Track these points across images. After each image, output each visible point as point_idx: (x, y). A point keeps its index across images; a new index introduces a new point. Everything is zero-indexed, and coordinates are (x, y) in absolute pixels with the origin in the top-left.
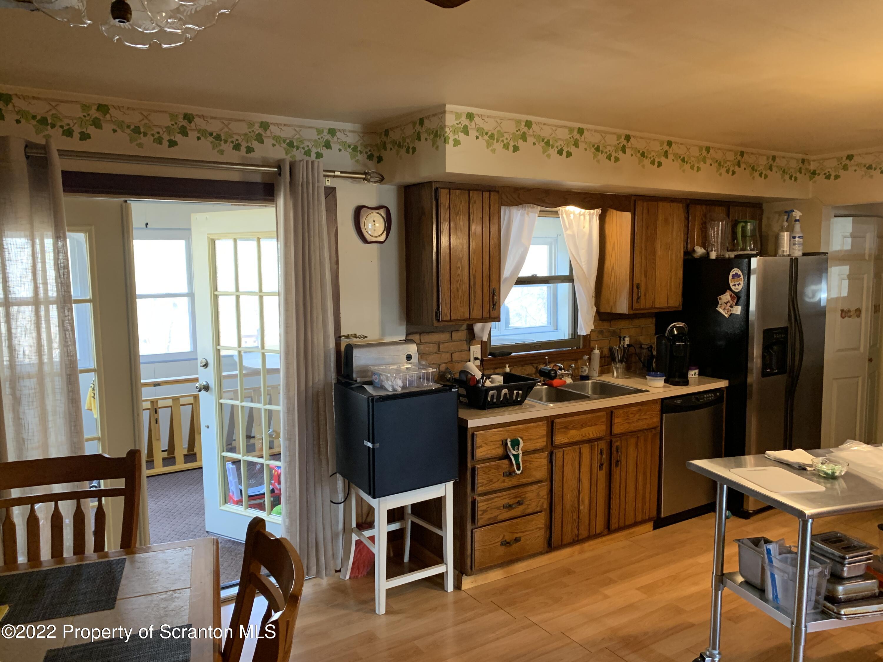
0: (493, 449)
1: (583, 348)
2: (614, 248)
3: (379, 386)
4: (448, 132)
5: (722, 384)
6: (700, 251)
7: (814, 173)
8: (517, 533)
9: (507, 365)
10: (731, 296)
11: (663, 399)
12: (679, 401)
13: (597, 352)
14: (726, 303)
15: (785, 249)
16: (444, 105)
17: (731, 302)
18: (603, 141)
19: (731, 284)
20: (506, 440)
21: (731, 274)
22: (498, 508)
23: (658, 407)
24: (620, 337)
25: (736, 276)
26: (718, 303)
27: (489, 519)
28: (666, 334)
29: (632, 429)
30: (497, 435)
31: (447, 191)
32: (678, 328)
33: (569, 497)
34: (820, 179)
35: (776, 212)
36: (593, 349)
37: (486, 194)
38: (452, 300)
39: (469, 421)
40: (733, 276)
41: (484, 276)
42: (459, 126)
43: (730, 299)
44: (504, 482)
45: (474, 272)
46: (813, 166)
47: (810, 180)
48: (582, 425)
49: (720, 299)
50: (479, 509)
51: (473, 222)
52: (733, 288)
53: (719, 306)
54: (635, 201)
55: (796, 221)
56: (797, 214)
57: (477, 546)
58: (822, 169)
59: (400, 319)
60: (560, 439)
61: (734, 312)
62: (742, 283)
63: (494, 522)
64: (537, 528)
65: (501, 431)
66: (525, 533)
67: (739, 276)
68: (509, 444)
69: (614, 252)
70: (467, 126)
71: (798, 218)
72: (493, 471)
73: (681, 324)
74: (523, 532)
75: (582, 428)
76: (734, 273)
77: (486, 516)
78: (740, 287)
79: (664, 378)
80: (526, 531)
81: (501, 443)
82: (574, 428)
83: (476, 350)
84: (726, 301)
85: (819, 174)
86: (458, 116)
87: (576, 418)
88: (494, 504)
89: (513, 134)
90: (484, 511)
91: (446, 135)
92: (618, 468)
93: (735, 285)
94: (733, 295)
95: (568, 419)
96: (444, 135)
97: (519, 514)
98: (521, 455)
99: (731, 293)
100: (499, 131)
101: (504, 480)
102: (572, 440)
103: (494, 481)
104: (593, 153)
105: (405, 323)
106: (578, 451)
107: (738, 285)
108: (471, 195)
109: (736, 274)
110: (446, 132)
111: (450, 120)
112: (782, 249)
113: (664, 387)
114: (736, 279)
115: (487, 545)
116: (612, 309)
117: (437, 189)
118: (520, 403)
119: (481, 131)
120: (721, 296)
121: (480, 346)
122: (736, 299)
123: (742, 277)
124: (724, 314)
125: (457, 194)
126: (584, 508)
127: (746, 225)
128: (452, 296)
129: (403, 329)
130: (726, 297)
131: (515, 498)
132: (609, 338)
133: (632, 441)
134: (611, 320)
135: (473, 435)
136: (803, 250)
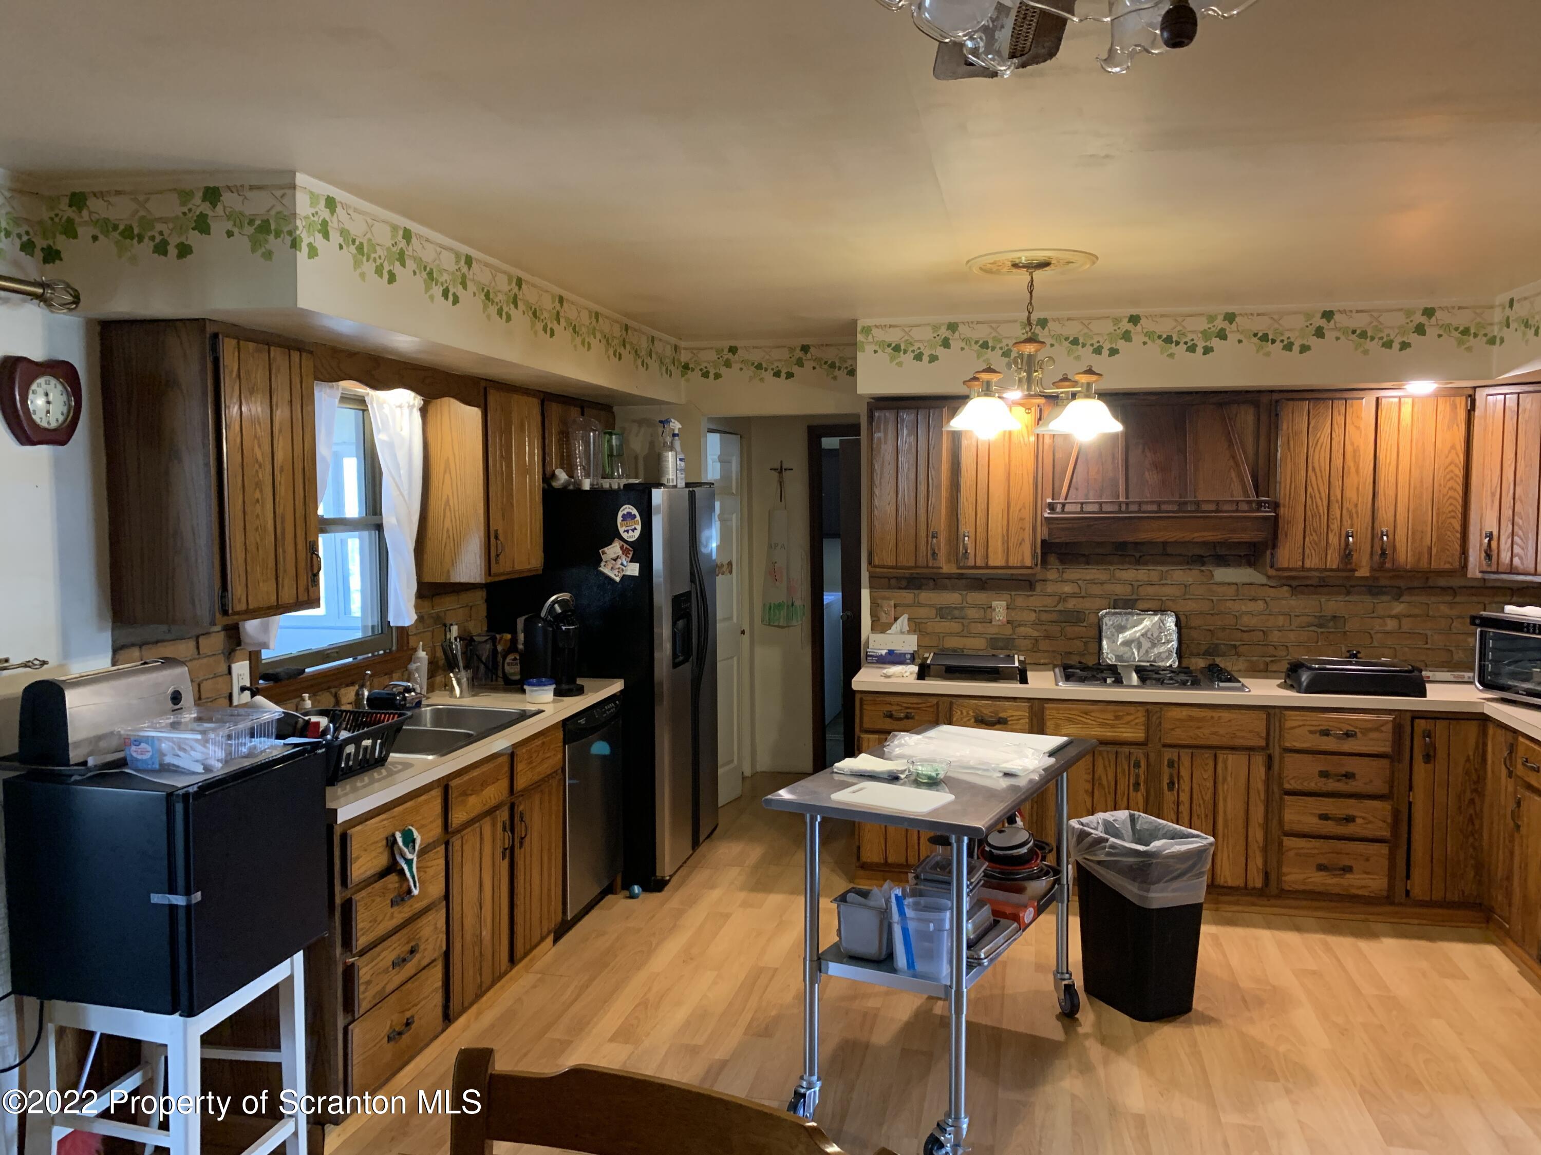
0: (375, 858)
1: (398, 650)
2: (447, 469)
3: (157, 766)
4: (301, 228)
5: (617, 686)
6: (562, 476)
7: (686, 367)
8: (409, 1010)
9: (306, 696)
10: (622, 548)
11: (565, 722)
12: (582, 721)
13: (422, 654)
14: (615, 560)
15: (671, 477)
16: (293, 173)
17: (624, 557)
18: (493, 284)
19: (621, 530)
20: (393, 836)
21: (620, 514)
22: (386, 971)
23: (560, 735)
24: (445, 625)
25: (630, 516)
26: (601, 560)
27: (374, 997)
28: (543, 614)
29: (536, 778)
30: (378, 829)
31: (234, 342)
32: (560, 602)
33: (469, 921)
34: (695, 376)
35: (634, 421)
36: (415, 650)
37: (295, 356)
38: (248, 568)
39: (339, 811)
40: (624, 516)
41: (297, 515)
42: (316, 219)
43: (620, 553)
44: (392, 917)
45: (281, 510)
46: (684, 357)
47: (683, 376)
48: (482, 785)
49: (604, 553)
50: (361, 981)
51: (277, 409)
52: (625, 535)
53: (603, 564)
54: (485, 389)
55: (674, 435)
56: (676, 425)
57: (356, 1057)
58: (697, 363)
59: (100, 616)
60: (458, 817)
61: (628, 573)
62: (639, 527)
63: (382, 998)
64: (433, 991)
65: (384, 820)
66: (419, 1006)
67: (634, 516)
68: (400, 841)
69: (447, 475)
70: (327, 222)
71: (676, 432)
72: (378, 899)
73: (565, 596)
74: (416, 1005)
75: (482, 790)
76: (625, 512)
77: (373, 990)
78: (637, 534)
79: (554, 686)
80: (419, 1002)
81: (384, 842)
82: (474, 792)
83: (241, 670)
84: (614, 556)
85: (693, 370)
86: (314, 198)
87: (475, 773)
88: (381, 964)
89: (388, 249)
90: (368, 983)
91: (298, 232)
92: (523, 850)
93: (627, 531)
94: (625, 546)
95: (466, 778)
96: (290, 233)
97: (413, 972)
98: (415, 860)
99: (622, 543)
100: (370, 240)
101: (393, 913)
102: (472, 815)
103: (379, 919)
104: (483, 301)
105: (110, 624)
106: (478, 829)
107: (633, 530)
108: (272, 355)
109: (629, 513)
110: (296, 228)
111: (303, 205)
112: (667, 477)
113: (554, 701)
114: (629, 522)
115: (370, 1049)
116: (448, 576)
117: (215, 336)
118: (381, 761)
119: (348, 238)
120: (606, 549)
121: (247, 662)
122: (631, 553)
123: (638, 518)
124: (613, 576)
125: (251, 351)
126: (486, 934)
127: (611, 439)
128: (248, 559)
129: (105, 639)
130: (613, 550)
131: (408, 943)
132: (431, 629)
133: (537, 798)
134: (433, 596)
135: (344, 837)
136: (686, 478)
